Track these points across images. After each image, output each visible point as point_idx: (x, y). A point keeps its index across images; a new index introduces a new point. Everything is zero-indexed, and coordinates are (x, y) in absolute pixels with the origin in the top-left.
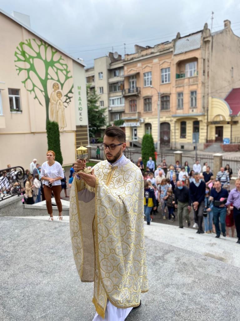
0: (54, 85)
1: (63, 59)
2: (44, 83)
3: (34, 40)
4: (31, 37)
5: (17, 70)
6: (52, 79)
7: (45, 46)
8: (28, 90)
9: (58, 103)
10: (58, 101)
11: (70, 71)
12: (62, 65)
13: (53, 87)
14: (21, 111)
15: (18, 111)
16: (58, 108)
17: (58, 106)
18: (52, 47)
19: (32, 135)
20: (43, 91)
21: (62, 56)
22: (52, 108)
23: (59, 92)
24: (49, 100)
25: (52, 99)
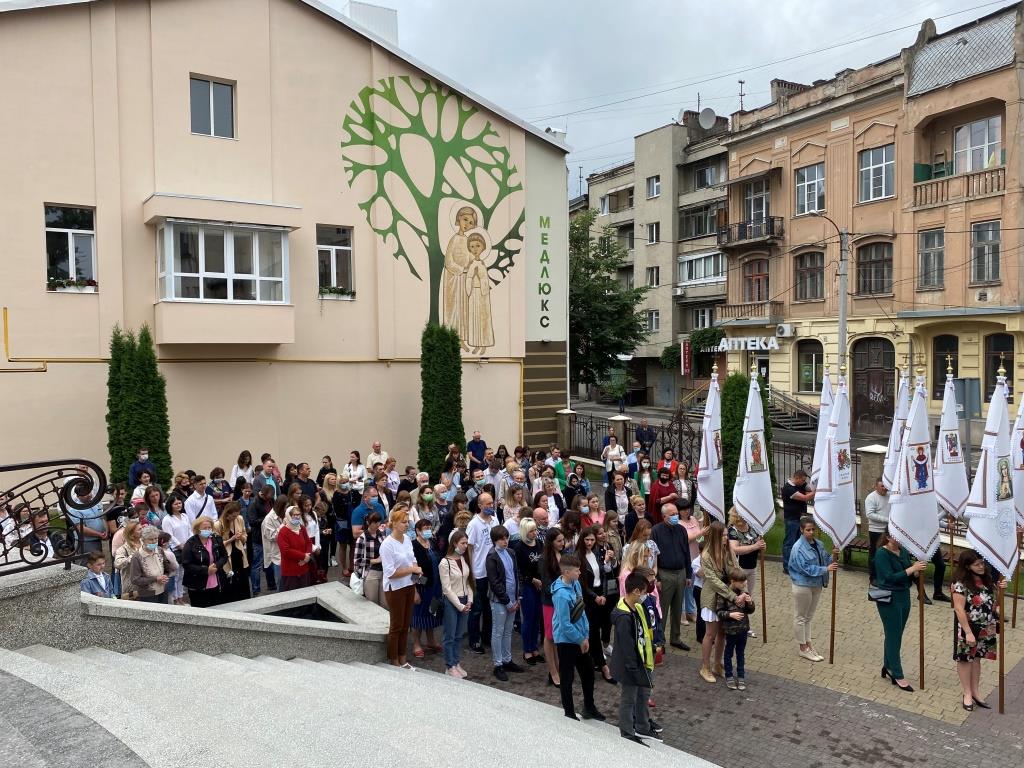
0: (459, 214)
1: (495, 134)
2: (429, 208)
3: (406, 79)
4: (397, 73)
5: (347, 169)
6: (455, 194)
7: (438, 94)
8: (375, 230)
9: (471, 271)
10: (471, 262)
11: (515, 170)
12: (490, 150)
13: (458, 221)
14: (353, 294)
15: (342, 292)
16: (469, 286)
17: (469, 280)
18: (460, 97)
19: (382, 367)
20: (424, 234)
21: (491, 122)
22: (451, 284)
23: (476, 237)
24: (443, 261)
25: (451, 259)
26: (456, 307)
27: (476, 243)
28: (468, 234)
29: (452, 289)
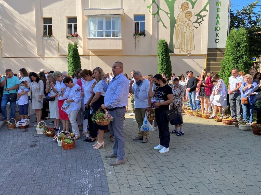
2: (171, 5)
8: (152, 14)
9: (186, 24)
13: (181, 8)
14: (145, 35)
15: (142, 35)
20: (169, 13)
22: (178, 29)
23: (188, 12)
24: (175, 22)
25: (179, 20)
27: (189, 14)
28: (185, 12)
29: (179, 31)
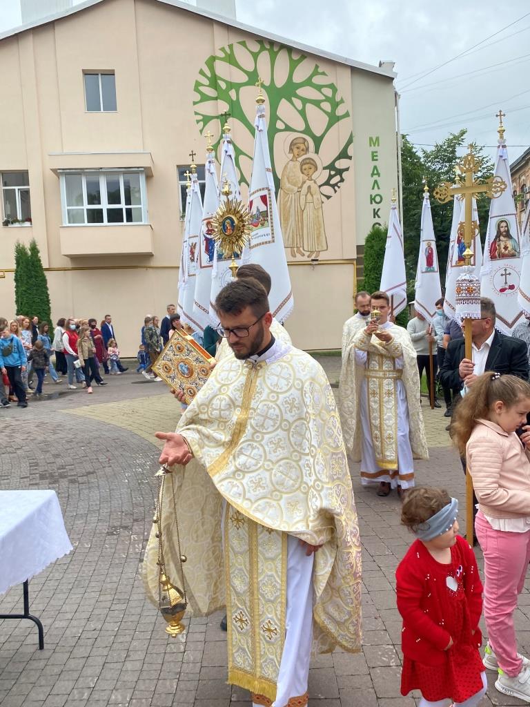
0: (293, 144)
1: (323, 74)
3: (243, 44)
4: (235, 40)
5: (198, 122)
6: (288, 128)
7: (270, 51)
9: (304, 190)
11: (342, 101)
12: (319, 88)
18: (290, 49)
21: (319, 65)
22: (287, 201)
26: (292, 219)
